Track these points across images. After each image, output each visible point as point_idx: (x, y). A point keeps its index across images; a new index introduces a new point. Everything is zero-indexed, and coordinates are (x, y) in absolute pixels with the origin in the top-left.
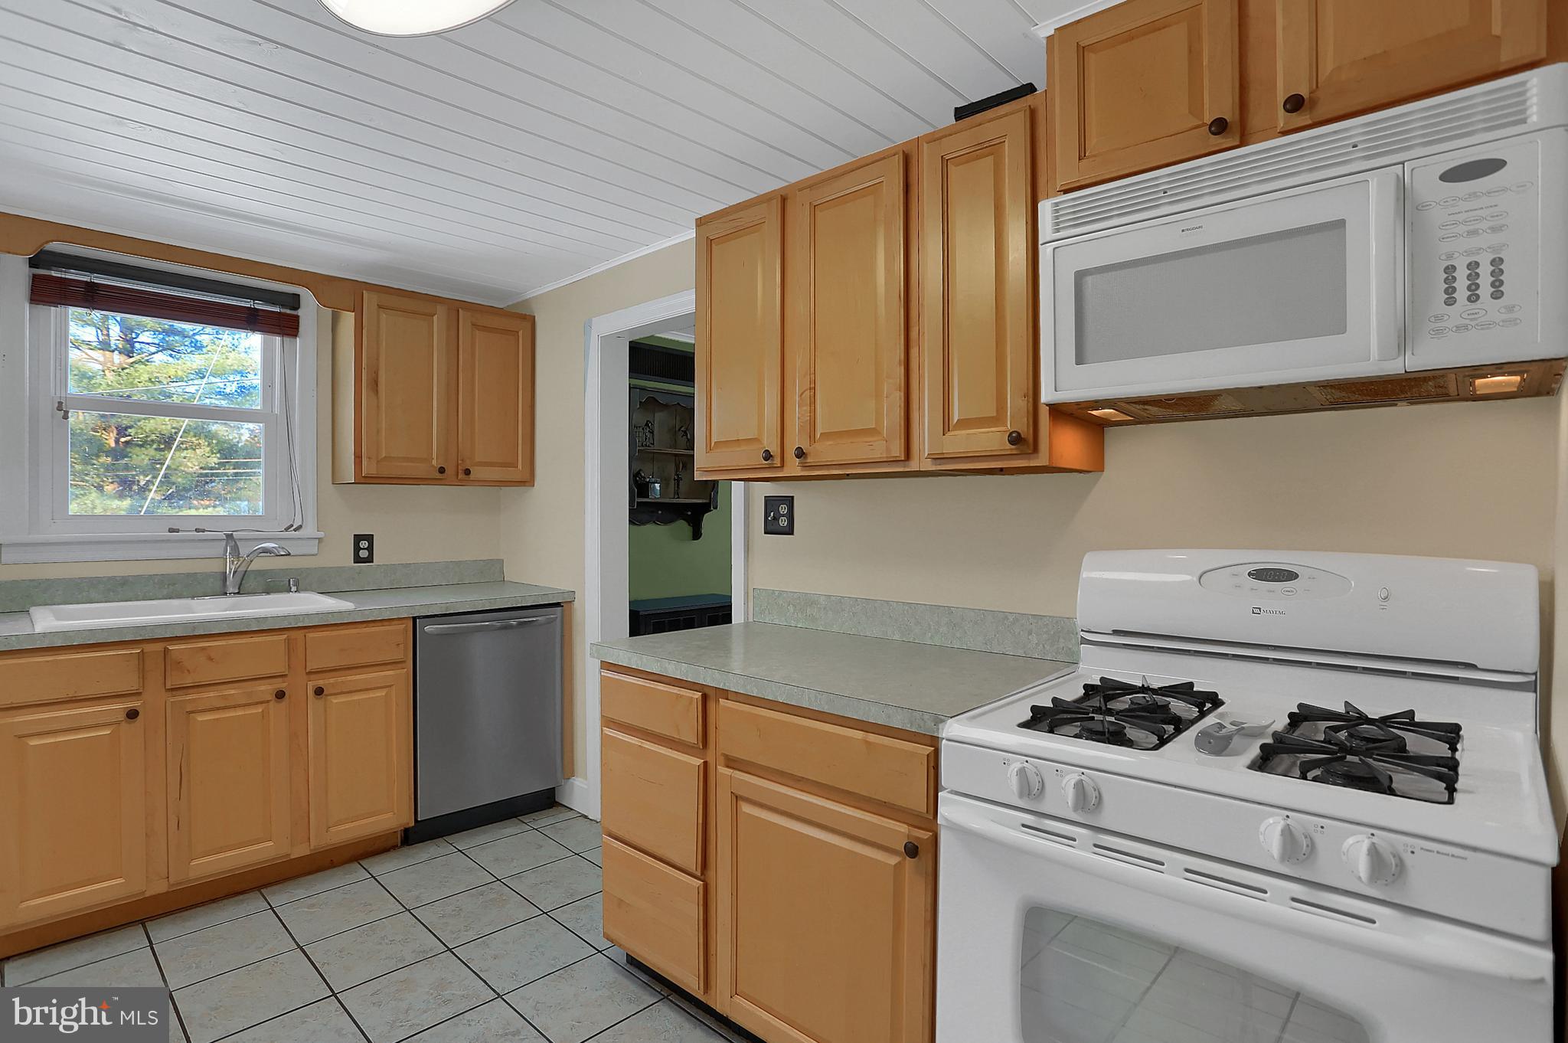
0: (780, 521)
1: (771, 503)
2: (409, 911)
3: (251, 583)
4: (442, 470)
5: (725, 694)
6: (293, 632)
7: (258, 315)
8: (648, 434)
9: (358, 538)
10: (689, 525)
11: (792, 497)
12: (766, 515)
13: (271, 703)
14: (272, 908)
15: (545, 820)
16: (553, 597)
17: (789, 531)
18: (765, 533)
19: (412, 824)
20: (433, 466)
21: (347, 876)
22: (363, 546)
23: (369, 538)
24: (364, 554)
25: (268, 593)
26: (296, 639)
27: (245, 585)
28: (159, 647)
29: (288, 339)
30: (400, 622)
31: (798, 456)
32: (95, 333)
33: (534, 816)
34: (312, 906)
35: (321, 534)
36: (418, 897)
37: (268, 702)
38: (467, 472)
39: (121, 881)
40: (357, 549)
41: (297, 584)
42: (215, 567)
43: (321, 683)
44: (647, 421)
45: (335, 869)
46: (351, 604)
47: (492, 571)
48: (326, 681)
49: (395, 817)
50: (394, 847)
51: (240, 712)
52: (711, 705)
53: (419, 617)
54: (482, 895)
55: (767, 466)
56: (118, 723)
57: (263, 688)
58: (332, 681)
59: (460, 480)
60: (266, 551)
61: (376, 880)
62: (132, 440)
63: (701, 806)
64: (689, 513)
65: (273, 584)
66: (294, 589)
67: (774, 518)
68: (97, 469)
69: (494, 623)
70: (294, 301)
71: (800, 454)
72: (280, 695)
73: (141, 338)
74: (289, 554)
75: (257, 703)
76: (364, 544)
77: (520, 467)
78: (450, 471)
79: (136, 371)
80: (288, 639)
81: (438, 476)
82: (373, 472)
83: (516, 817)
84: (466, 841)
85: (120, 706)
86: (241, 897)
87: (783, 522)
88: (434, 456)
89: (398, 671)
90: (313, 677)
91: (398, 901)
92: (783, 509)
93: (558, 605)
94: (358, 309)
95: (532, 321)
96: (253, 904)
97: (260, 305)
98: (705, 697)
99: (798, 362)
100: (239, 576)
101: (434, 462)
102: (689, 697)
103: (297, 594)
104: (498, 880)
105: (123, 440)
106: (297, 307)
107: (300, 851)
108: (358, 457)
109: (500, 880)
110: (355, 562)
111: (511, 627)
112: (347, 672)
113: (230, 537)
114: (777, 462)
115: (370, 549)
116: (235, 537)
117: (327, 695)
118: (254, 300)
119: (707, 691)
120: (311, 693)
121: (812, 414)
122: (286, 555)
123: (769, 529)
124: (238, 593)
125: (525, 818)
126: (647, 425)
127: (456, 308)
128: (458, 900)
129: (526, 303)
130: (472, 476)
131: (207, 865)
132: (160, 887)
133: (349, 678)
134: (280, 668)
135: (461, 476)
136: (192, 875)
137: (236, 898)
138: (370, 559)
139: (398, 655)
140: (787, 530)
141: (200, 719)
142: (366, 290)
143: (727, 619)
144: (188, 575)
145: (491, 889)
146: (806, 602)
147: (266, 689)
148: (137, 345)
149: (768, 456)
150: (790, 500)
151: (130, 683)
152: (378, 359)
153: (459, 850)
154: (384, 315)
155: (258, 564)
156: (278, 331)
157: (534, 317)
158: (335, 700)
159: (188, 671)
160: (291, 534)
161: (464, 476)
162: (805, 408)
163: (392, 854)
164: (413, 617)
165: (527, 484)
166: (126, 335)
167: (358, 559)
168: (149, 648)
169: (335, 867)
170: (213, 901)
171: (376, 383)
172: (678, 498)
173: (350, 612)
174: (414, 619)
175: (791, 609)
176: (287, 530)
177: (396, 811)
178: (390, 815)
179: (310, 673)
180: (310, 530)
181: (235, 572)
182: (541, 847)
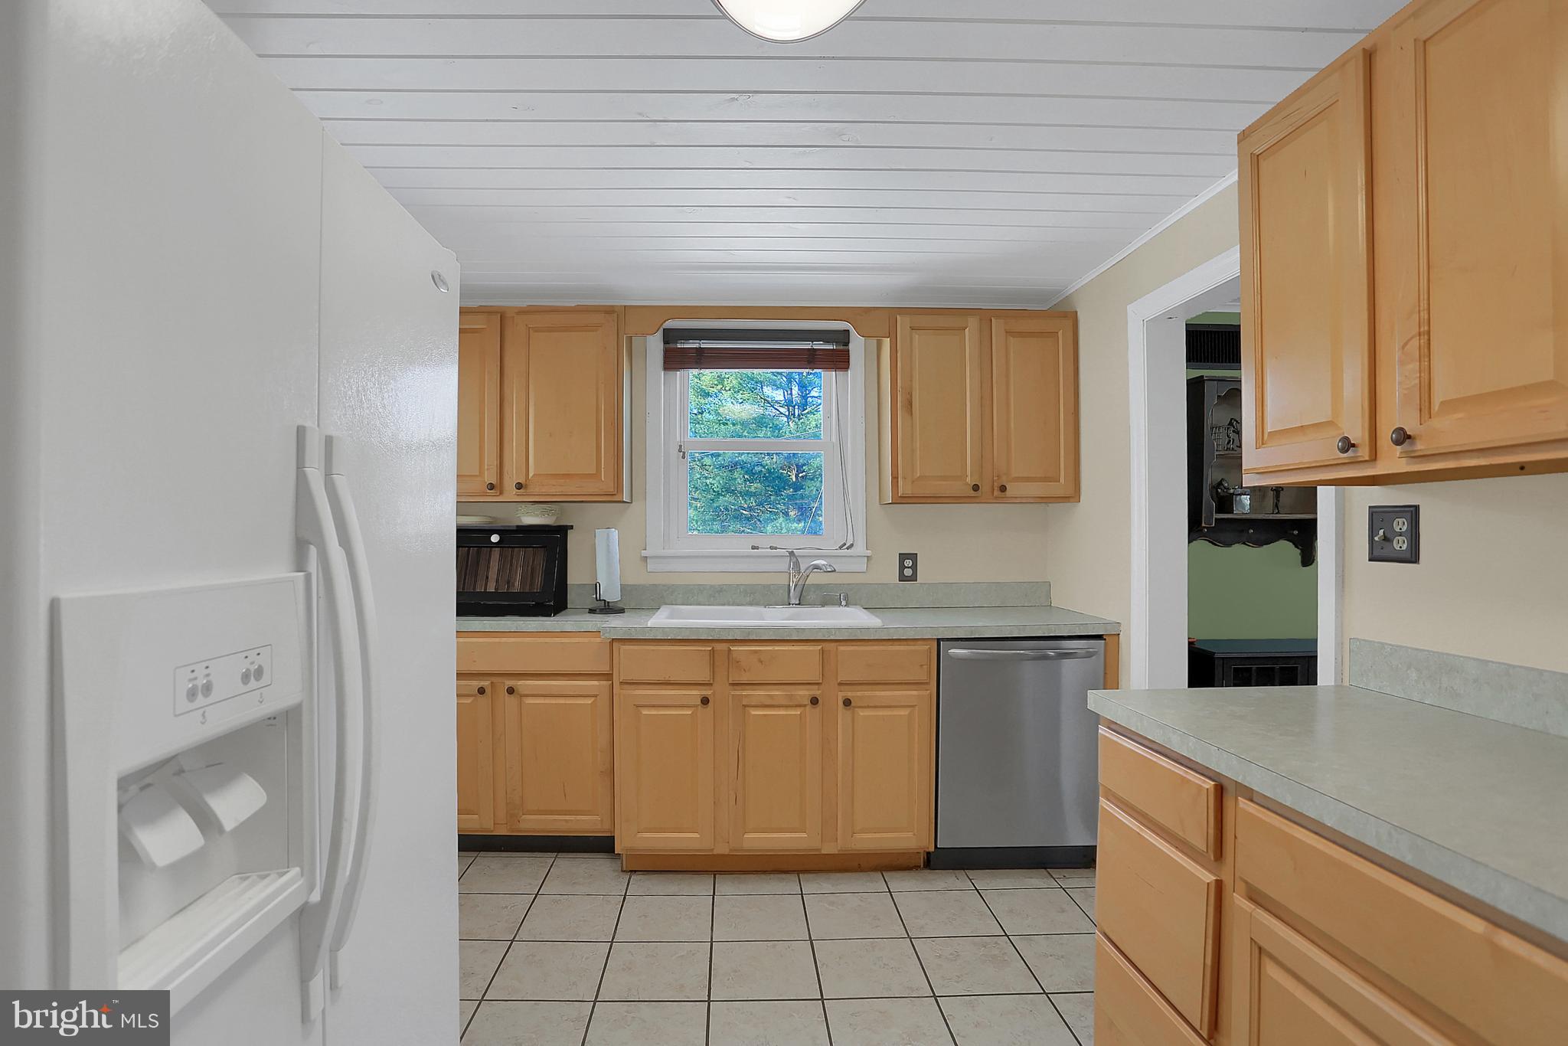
0: (1395, 542)
1: (1378, 516)
2: (911, 938)
3: (811, 596)
4: (976, 488)
5: (1250, 795)
6: (826, 644)
7: (816, 355)
8: (1232, 435)
9: (903, 557)
10: (1296, 547)
11: (1417, 508)
12: (1372, 533)
13: (808, 708)
14: (802, 894)
15: (1074, 880)
16: (1094, 628)
17: (1412, 556)
18: (1370, 560)
19: (932, 849)
20: (967, 484)
21: (868, 884)
22: (908, 565)
23: (913, 557)
24: (908, 572)
25: (823, 606)
26: (830, 651)
27: (803, 597)
28: (723, 647)
29: (841, 373)
30: (925, 643)
31: (1398, 443)
32: (782, 394)
33: (1065, 872)
34: (832, 903)
35: (869, 553)
36: (922, 927)
37: (805, 706)
38: (1003, 489)
39: (696, 835)
40: (902, 567)
41: (846, 598)
42: (782, 580)
43: (849, 695)
44: (1232, 419)
45: (861, 874)
46: (880, 621)
47: (1039, 594)
48: (854, 694)
49: (914, 838)
50: (917, 867)
51: (782, 712)
52: (1229, 803)
53: (943, 640)
54: (985, 947)
55: (1347, 461)
56: (696, 706)
57: (801, 693)
58: (859, 694)
59: (996, 498)
60: (817, 567)
61: (891, 895)
62: (806, 475)
63: (1210, 942)
64: (1296, 532)
65: (829, 598)
66: (844, 603)
67: (1386, 539)
68: (784, 499)
69: (1027, 652)
70: (843, 337)
71: (1402, 437)
72: (814, 701)
73: (813, 394)
74: (835, 571)
75: (797, 706)
76: (908, 563)
77: (1062, 480)
78: (985, 488)
79: (808, 420)
80: (823, 651)
81: (972, 493)
82: (909, 492)
83: (1045, 868)
84: (987, 881)
85: (696, 693)
86: (784, 876)
87: (1401, 544)
88: (969, 473)
89: (921, 693)
90: (842, 688)
91: (904, 925)
92: (1401, 525)
93: (1099, 637)
94: (892, 334)
95: (1073, 318)
96: (787, 885)
97: (819, 345)
98: (1220, 790)
99: (1398, 296)
100: (799, 589)
101: (968, 480)
102: (1197, 784)
103: (846, 608)
104: (1006, 935)
105: (800, 475)
106: (847, 344)
107: (829, 849)
108: (895, 478)
109: (1008, 936)
110: (900, 581)
111: (1046, 657)
112: (874, 687)
113: (792, 554)
114: (1364, 453)
115: (914, 567)
116: (796, 554)
117: (855, 707)
118: (812, 342)
119: (1225, 783)
120: (841, 703)
121: (1425, 375)
122: (832, 571)
123: (1377, 553)
124: (799, 604)
125: (1054, 872)
126: (1231, 424)
127: (986, 316)
128: (959, 944)
129: (1068, 299)
130: (1009, 493)
131: (758, 840)
132: (722, 849)
133: (878, 693)
134: (816, 677)
135: (997, 493)
136: (746, 845)
137: (779, 876)
138: (913, 578)
139: (923, 678)
140: (1408, 555)
141: (753, 713)
142: (899, 314)
143: (1311, 678)
144: (764, 586)
145: (996, 943)
146: (1439, 666)
147: (805, 693)
148: (810, 399)
149: (1347, 445)
150: (1413, 513)
151: (704, 675)
152: (911, 381)
153: (976, 889)
154: (917, 336)
155: (815, 579)
156: (832, 366)
157: (1076, 312)
158: (862, 713)
159: (744, 670)
160: (844, 552)
161: (1000, 493)
162: (1411, 366)
163: (913, 873)
164: (938, 639)
165: (1071, 500)
166: (802, 393)
167: (903, 578)
168: (719, 647)
169: (861, 871)
170: (764, 872)
171: (911, 404)
172: (1278, 513)
173: (876, 629)
174: (939, 640)
175: (1414, 675)
176: (840, 548)
177: (916, 831)
178: (910, 834)
179: (840, 684)
180: (860, 549)
181: (796, 586)
182: (1063, 911)
